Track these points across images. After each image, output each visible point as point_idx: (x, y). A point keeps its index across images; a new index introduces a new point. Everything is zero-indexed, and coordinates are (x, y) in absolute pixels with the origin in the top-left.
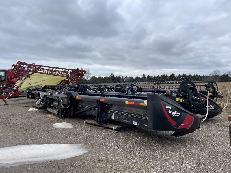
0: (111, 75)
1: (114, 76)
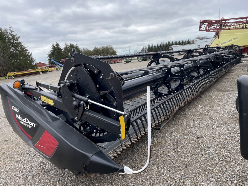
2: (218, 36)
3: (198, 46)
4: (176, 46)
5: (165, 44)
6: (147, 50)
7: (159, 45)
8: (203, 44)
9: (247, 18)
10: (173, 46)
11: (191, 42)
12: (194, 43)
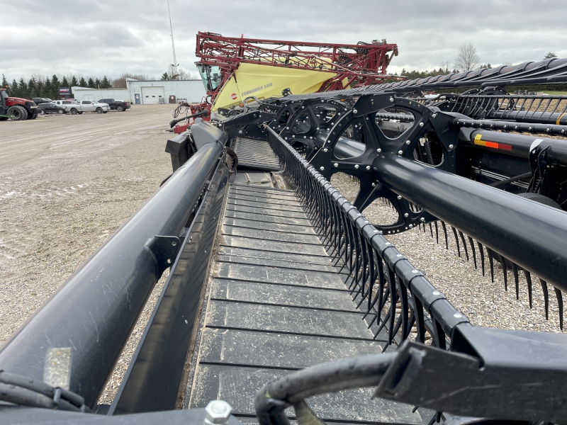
2: (234, 75)
3: (135, 95)
4: (81, 88)
5: (44, 80)
7: (27, 81)
8: (147, 92)
9: (291, 44)
10: (73, 88)
11: (111, 84)
12: (125, 87)
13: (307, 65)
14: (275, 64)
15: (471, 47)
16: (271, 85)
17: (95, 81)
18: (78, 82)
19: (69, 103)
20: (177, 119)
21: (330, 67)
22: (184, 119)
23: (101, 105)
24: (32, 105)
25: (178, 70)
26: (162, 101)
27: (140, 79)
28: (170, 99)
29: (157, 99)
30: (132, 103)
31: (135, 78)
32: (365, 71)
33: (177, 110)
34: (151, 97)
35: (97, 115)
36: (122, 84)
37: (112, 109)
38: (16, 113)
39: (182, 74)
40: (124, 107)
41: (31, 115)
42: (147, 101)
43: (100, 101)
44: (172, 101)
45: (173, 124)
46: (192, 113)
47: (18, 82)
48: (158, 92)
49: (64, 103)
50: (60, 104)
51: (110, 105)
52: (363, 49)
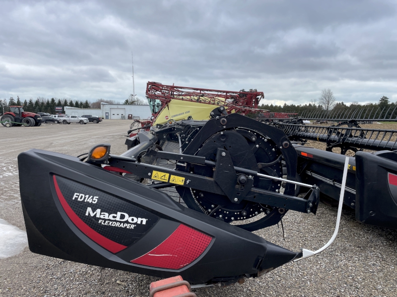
0: (382, 99)
1: (386, 101)
2: (168, 106)
3: (106, 113)
4: (70, 107)
5: (45, 101)
6: (23, 108)
7: (34, 101)
8: (113, 112)
9: (201, 90)
10: (65, 107)
11: (90, 105)
12: (99, 108)
13: (210, 101)
14: (191, 101)
15: (329, 91)
16: (189, 112)
17: (79, 103)
18: (68, 104)
19: (62, 117)
20: (132, 129)
21: (223, 103)
22: (136, 129)
23: (83, 119)
24: (39, 117)
25: (135, 98)
26: (123, 117)
27: (110, 103)
28: (129, 116)
29: (120, 116)
30: (103, 118)
31: (107, 102)
32: (244, 107)
33: (133, 124)
34: (116, 115)
35: (79, 125)
36: (97, 106)
37: (90, 121)
38: (28, 122)
39: (138, 101)
40: (98, 120)
41: (37, 123)
42: (113, 117)
43: (83, 117)
44: (130, 118)
45: (129, 132)
46: (142, 126)
47: (28, 102)
48: (121, 112)
49: (58, 116)
50: (56, 117)
51: (89, 119)
52: (243, 94)
